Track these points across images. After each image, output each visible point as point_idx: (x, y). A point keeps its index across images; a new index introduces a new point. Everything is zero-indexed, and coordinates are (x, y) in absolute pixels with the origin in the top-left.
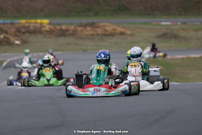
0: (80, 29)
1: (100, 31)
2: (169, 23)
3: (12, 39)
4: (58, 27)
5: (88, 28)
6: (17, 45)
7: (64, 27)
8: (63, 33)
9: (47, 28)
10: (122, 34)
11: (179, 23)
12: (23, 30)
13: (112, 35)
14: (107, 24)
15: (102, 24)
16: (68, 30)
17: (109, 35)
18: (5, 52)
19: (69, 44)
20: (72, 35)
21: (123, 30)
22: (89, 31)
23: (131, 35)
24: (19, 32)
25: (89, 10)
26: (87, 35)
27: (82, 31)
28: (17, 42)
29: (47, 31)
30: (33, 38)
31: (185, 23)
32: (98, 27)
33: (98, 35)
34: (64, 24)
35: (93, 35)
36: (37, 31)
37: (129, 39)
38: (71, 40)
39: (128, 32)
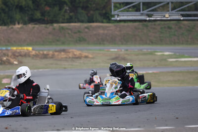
0: (56, 54)
1: (71, 55)
2: (116, 50)
3: (12, 60)
4: (41, 52)
5: (62, 53)
6: (16, 64)
7: (45, 52)
8: (45, 57)
9: (34, 53)
10: (86, 57)
11: (123, 50)
12: (17, 55)
13: (79, 58)
14: (74, 50)
15: (71, 50)
16: (48, 55)
17: (77, 58)
18: (9, 69)
19: (52, 64)
20: (52, 58)
21: (86, 54)
22: (63, 55)
23: (93, 58)
24: (14, 55)
25: (58, 41)
26: (62, 58)
27: (58, 55)
28: (16, 63)
29: (33, 55)
30: (24, 60)
31: (127, 50)
32: (69, 52)
33: (70, 57)
34: (45, 50)
35: (66, 58)
36: (27, 55)
37: (92, 60)
38: (51, 61)
39: (91, 56)
